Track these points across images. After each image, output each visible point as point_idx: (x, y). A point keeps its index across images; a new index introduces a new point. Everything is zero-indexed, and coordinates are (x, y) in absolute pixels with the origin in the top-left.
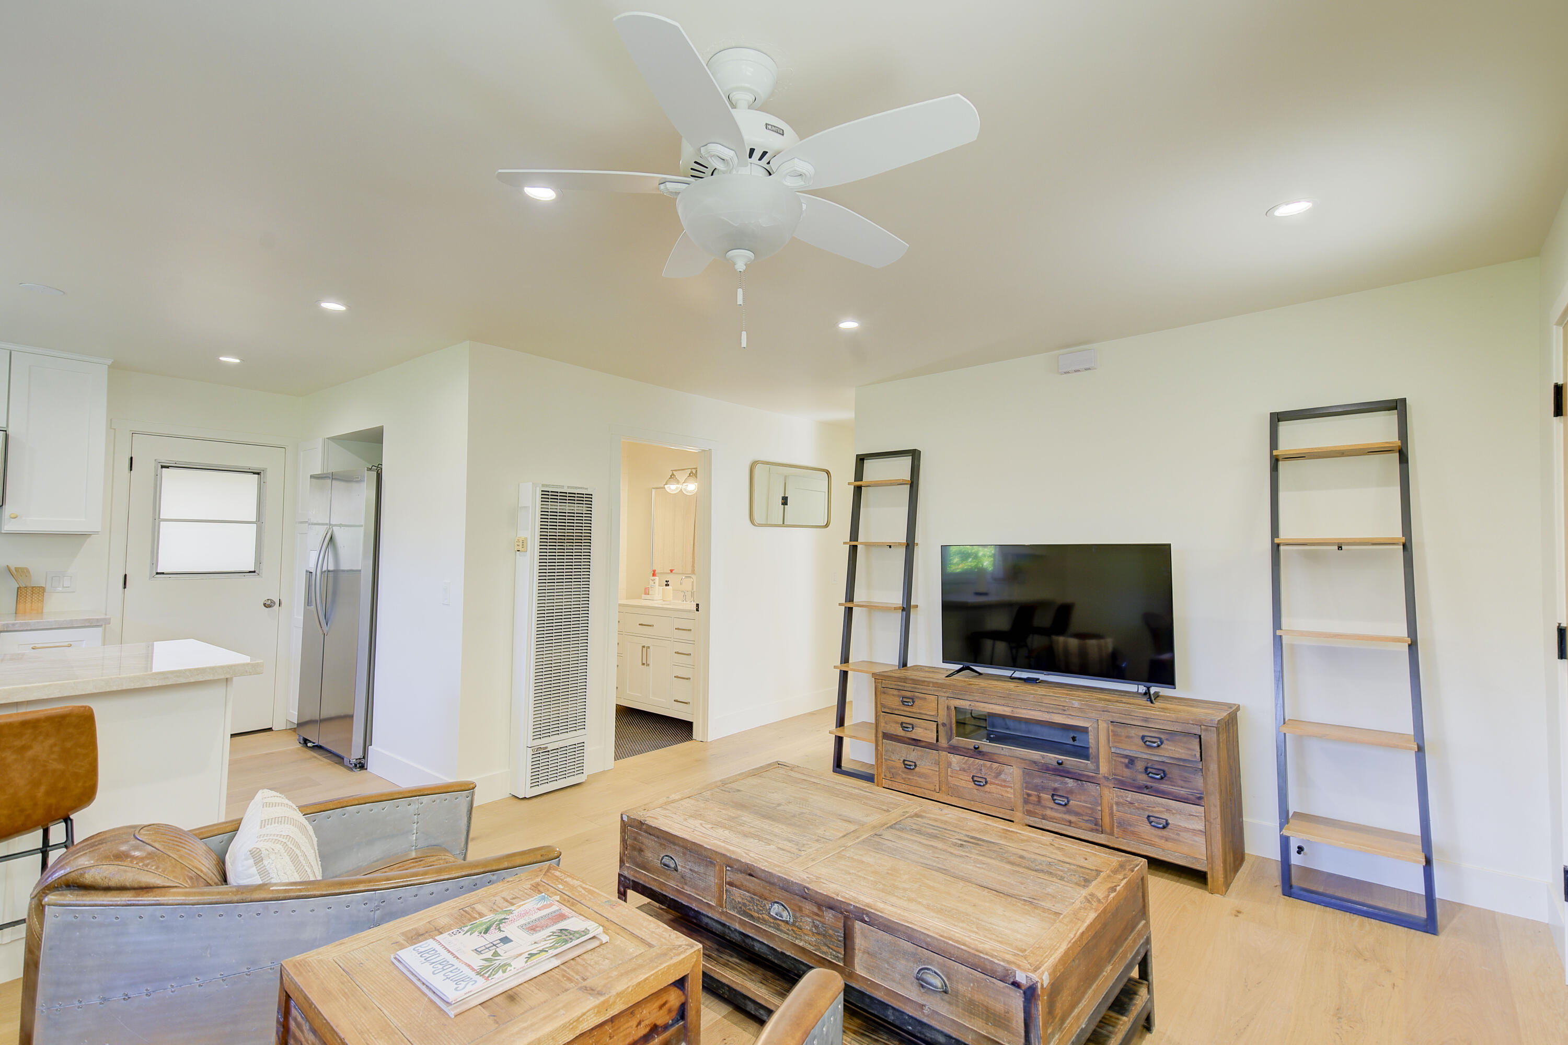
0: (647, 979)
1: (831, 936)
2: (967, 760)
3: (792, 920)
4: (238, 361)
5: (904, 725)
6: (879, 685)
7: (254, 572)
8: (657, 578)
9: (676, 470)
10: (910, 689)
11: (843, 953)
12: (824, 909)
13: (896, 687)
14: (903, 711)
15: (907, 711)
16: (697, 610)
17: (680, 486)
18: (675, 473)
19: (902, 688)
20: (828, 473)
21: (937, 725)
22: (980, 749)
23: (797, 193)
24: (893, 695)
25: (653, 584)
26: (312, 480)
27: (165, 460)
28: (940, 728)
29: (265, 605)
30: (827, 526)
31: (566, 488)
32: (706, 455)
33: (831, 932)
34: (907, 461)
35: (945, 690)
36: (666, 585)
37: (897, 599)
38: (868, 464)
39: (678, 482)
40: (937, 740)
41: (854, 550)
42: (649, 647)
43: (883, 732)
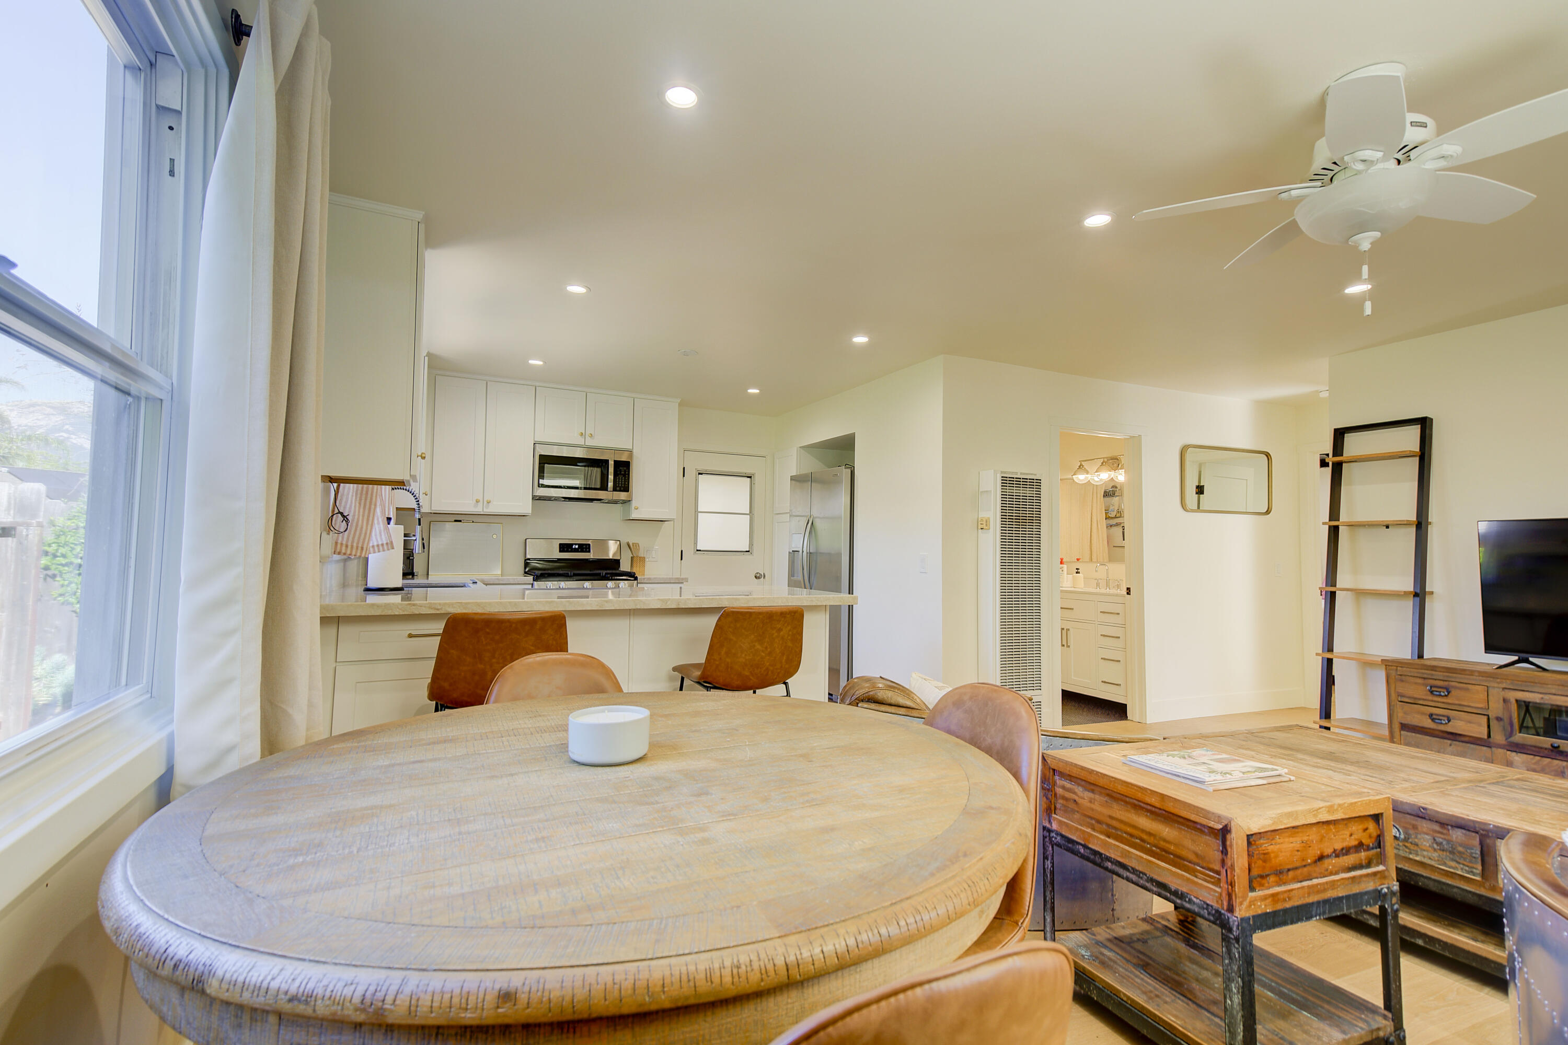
0: (1356, 803)
1: (1460, 852)
2: (1540, 760)
3: (1402, 836)
4: (758, 391)
5: (1434, 717)
6: (1393, 673)
7: (749, 551)
8: (1065, 566)
9: (1083, 461)
10: (1441, 678)
11: (1480, 868)
12: (1450, 827)
13: (1418, 675)
14: (1432, 701)
15: (1438, 702)
16: (1128, 593)
17: (1089, 477)
18: (1083, 463)
19: (1430, 677)
20: (1268, 455)
21: (1488, 719)
22: (1561, 749)
23: (1438, 172)
24: (1416, 683)
25: (1061, 572)
26: (793, 482)
27: (701, 468)
28: (1493, 723)
29: (756, 577)
30: (1268, 512)
31: (1019, 474)
32: (1135, 442)
33: (1460, 849)
34: (1415, 430)
35: (1499, 680)
36: (1077, 573)
37: (1407, 584)
38: (1349, 438)
39: (1087, 473)
40: (1489, 736)
41: (1334, 532)
42: (1069, 630)
43: (1401, 724)
